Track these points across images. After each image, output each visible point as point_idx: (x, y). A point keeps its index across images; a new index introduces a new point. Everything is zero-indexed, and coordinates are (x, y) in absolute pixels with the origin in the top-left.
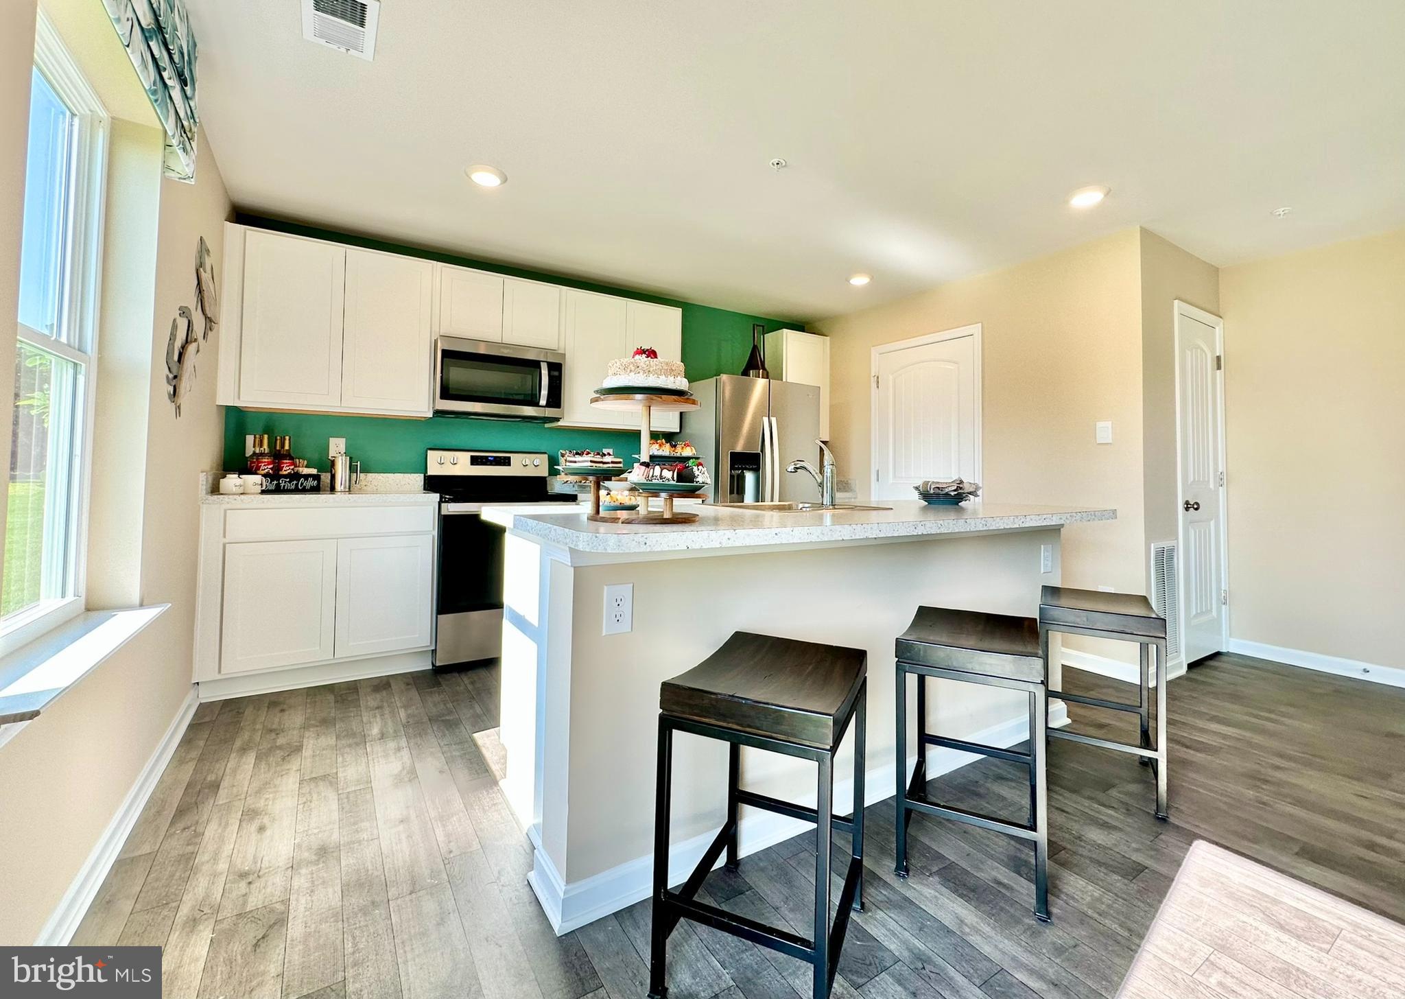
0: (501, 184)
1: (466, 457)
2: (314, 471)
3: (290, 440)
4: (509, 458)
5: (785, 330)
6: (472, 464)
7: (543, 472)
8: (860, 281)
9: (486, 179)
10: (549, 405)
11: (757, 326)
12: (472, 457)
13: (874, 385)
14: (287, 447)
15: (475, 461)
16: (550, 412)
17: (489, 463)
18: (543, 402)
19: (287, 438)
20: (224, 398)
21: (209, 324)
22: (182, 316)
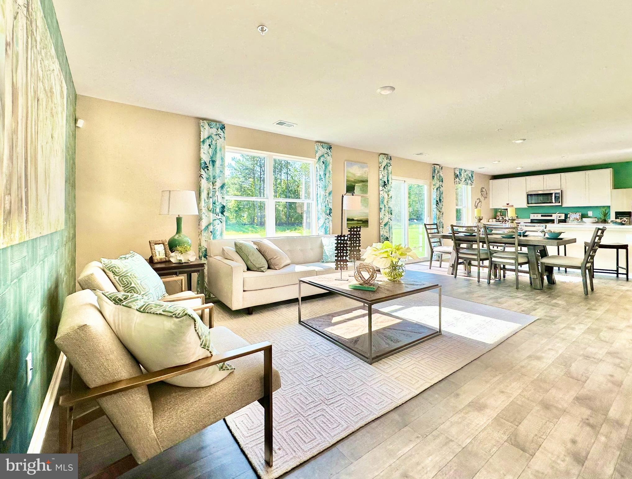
4: (552, 215)
10: (556, 203)
15: (542, 216)
17: (546, 216)
18: (554, 201)
20: (491, 207)
21: (485, 198)
22: (478, 199)
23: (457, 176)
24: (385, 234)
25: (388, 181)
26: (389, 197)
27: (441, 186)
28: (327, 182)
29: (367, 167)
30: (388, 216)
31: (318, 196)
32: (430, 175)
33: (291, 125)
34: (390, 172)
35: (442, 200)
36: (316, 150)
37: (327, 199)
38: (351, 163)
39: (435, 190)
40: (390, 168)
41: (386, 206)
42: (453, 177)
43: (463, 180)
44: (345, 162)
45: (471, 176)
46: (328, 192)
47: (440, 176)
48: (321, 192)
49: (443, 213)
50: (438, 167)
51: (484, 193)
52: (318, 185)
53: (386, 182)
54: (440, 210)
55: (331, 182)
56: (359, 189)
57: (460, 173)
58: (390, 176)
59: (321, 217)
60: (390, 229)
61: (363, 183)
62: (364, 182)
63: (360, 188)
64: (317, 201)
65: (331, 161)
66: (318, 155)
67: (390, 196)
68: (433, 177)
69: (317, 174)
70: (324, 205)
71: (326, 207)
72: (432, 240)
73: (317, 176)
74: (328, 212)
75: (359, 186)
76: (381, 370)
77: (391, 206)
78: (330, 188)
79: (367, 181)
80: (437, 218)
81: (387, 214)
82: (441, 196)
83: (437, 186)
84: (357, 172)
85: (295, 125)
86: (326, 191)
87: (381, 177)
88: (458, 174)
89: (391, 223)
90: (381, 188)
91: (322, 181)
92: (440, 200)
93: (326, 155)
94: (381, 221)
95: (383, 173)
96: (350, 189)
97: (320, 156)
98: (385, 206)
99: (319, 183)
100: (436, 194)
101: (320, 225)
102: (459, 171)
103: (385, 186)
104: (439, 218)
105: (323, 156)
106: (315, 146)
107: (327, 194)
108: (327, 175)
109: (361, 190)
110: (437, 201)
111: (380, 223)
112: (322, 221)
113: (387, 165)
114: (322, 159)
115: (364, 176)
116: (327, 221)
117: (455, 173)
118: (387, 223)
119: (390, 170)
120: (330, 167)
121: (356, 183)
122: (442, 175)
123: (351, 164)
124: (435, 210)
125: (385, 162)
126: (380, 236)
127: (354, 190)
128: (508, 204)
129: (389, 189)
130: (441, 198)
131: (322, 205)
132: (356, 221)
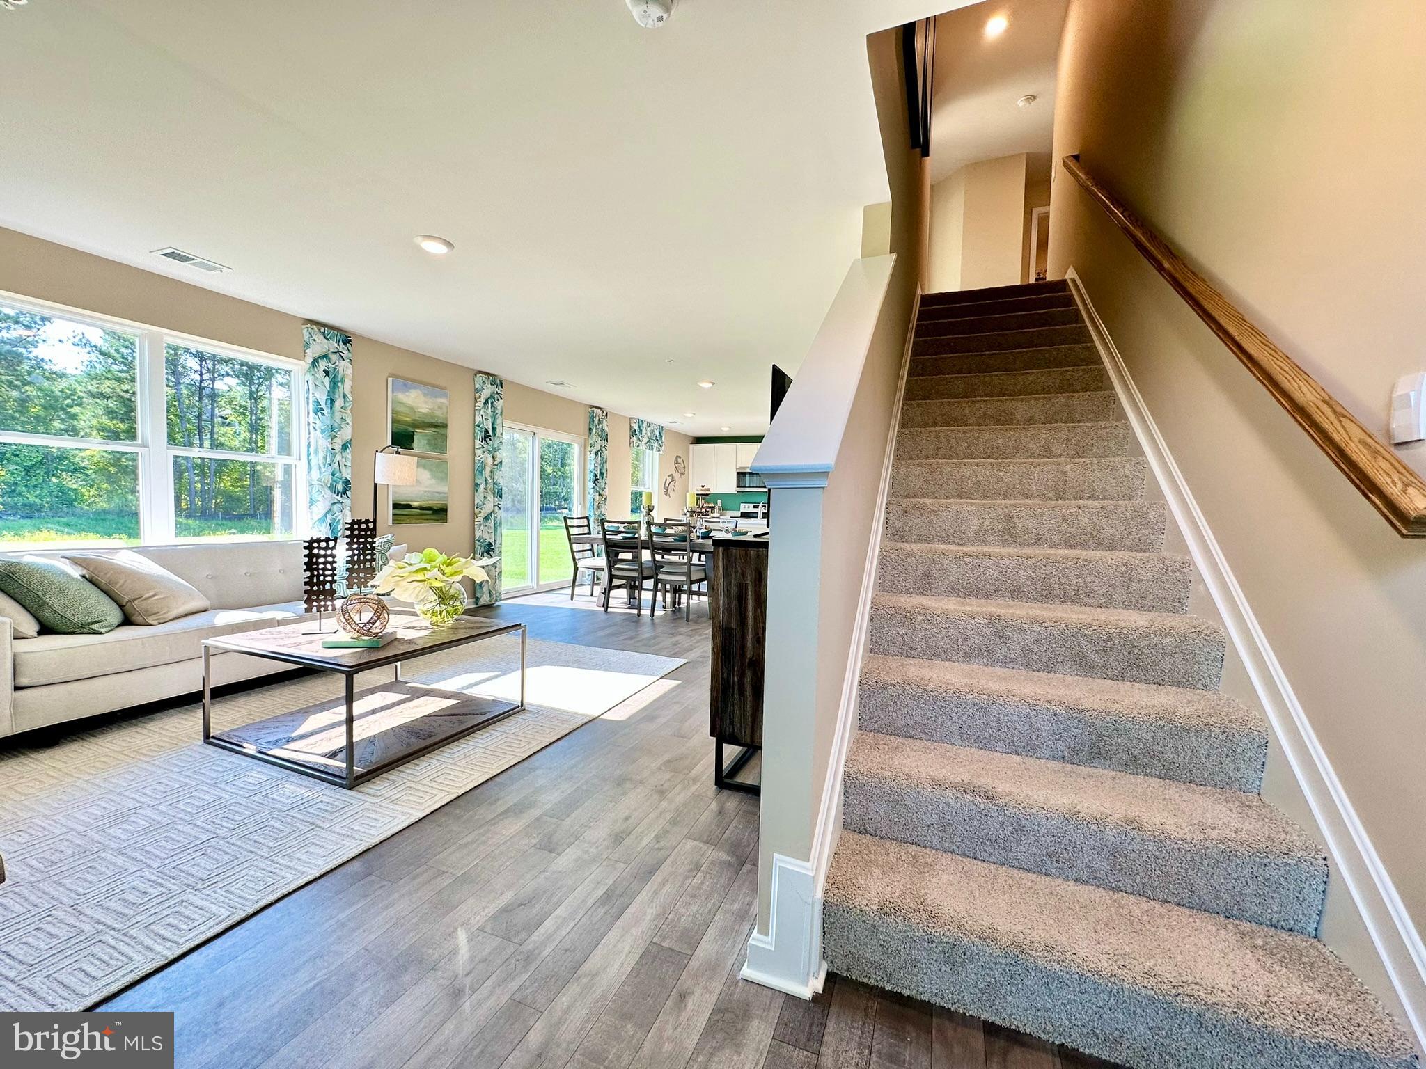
20: (690, 491)
21: (682, 474)
22: (669, 476)
23: (633, 433)
24: (486, 536)
25: (494, 429)
26: (496, 463)
27: (604, 449)
28: (338, 420)
29: (445, 396)
30: (492, 500)
31: (312, 450)
32: (583, 425)
33: (216, 269)
34: (499, 411)
35: (605, 475)
36: (307, 340)
37: (338, 457)
38: (405, 382)
39: (593, 455)
40: (500, 405)
41: (490, 480)
42: (628, 433)
43: (645, 440)
44: (390, 380)
45: (658, 434)
46: (339, 442)
47: (603, 430)
48: (320, 441)
49: (606, 499)
50: (599, 412)
51: (681, 467)
52: (312, 425)
53: (490, 431)
54: (601, 492)
55: (349, 421)
56: (426, 442)
57: (639, 427)
58: (499, 421)
59: (320, 498)
60: (496, 527)
61: (434, 429)
62: (438, 427)
63: (428, 440)
64: (309, 461)
65: (349, 372)
66: (311, 354)
67: (498, 460)
68: (590, 430)
69: (308, 398)
70: (330, 470)
71: (333, 475)
72: (575, 547)
73: (308, 403)
74: (340, 487)
75: (426, 435)
76: (368, 794)
77: (500, 481)
78: (346, 433)
79: (444, 426)
80: (595, 507)
81: (490, 497)
82: (603, 466)
83: (597, 447)
84: (418, 403)
85: (225, 270)
86: (335, 440)
87: (478, 419)
88: (637, 428)
89: (500, 514)
90: (478, 443)
91: (323, 415)
92: (602, 474)
93: (334, 357)
94: (477, 511)
95: (482, 413)
96: (402, 440)
97: (317, 355)
98: (486, 480)
99: (314, 418)
100: (593, 462)
101: (316, 517)
102: (637, 424)
103: (488, 440)
104: (598, 507)
105: (325, 356)
106: (303, 329)
107: (338, 447)
108: (339, 403)
109: (429, 443)
110: (596, 476)
111: (474, 515)
112: (321, 508)
113: (492, 397)
114: (323, 364)
115: (439, 413)
116: (336, 508)
117: (631, 428)
118: (490, 514)
119: (499, 408)
120: (347, 386)
121: (419, 428)
122: (606, 428)
123: (405, 385)
124: (592, 491)
125: (488, 391)
126: (473, 540)
127: (413, 441)
128: (703, 487)
129: (496, 446)
130: (604, 471)
131: (323, 470)
132: (416, 508)
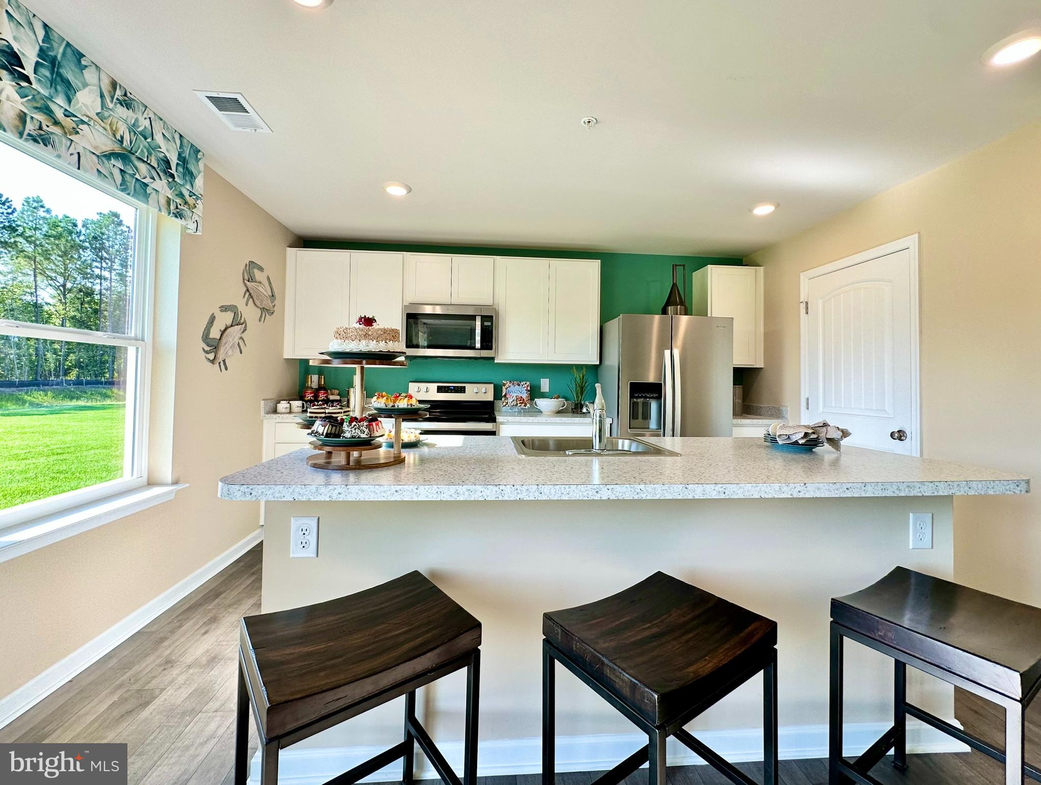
0: (407, 193)
1: (434, 387)
2: (338, 398)
3: (324, 378)
4: (465, 387)
5: (709, 266)
6: (438, 392)
7: (490, 397)
8: (764, 210)
9: (396, 191)
10: (483, 348)
11: (676, 265)
12: (438, 386)
13: (803, 310)
14: (323, 383)
15: (440, 390)
16: (485, 353)
17: (450, 391)
18: (478, 345)
19: (323, 376)
20: (288, 355)
21: (266, 311)
22: (224, 309)
